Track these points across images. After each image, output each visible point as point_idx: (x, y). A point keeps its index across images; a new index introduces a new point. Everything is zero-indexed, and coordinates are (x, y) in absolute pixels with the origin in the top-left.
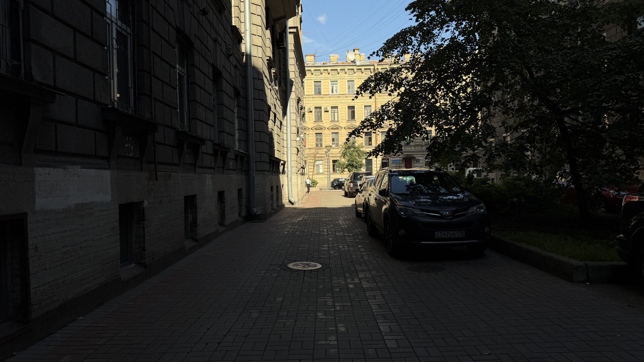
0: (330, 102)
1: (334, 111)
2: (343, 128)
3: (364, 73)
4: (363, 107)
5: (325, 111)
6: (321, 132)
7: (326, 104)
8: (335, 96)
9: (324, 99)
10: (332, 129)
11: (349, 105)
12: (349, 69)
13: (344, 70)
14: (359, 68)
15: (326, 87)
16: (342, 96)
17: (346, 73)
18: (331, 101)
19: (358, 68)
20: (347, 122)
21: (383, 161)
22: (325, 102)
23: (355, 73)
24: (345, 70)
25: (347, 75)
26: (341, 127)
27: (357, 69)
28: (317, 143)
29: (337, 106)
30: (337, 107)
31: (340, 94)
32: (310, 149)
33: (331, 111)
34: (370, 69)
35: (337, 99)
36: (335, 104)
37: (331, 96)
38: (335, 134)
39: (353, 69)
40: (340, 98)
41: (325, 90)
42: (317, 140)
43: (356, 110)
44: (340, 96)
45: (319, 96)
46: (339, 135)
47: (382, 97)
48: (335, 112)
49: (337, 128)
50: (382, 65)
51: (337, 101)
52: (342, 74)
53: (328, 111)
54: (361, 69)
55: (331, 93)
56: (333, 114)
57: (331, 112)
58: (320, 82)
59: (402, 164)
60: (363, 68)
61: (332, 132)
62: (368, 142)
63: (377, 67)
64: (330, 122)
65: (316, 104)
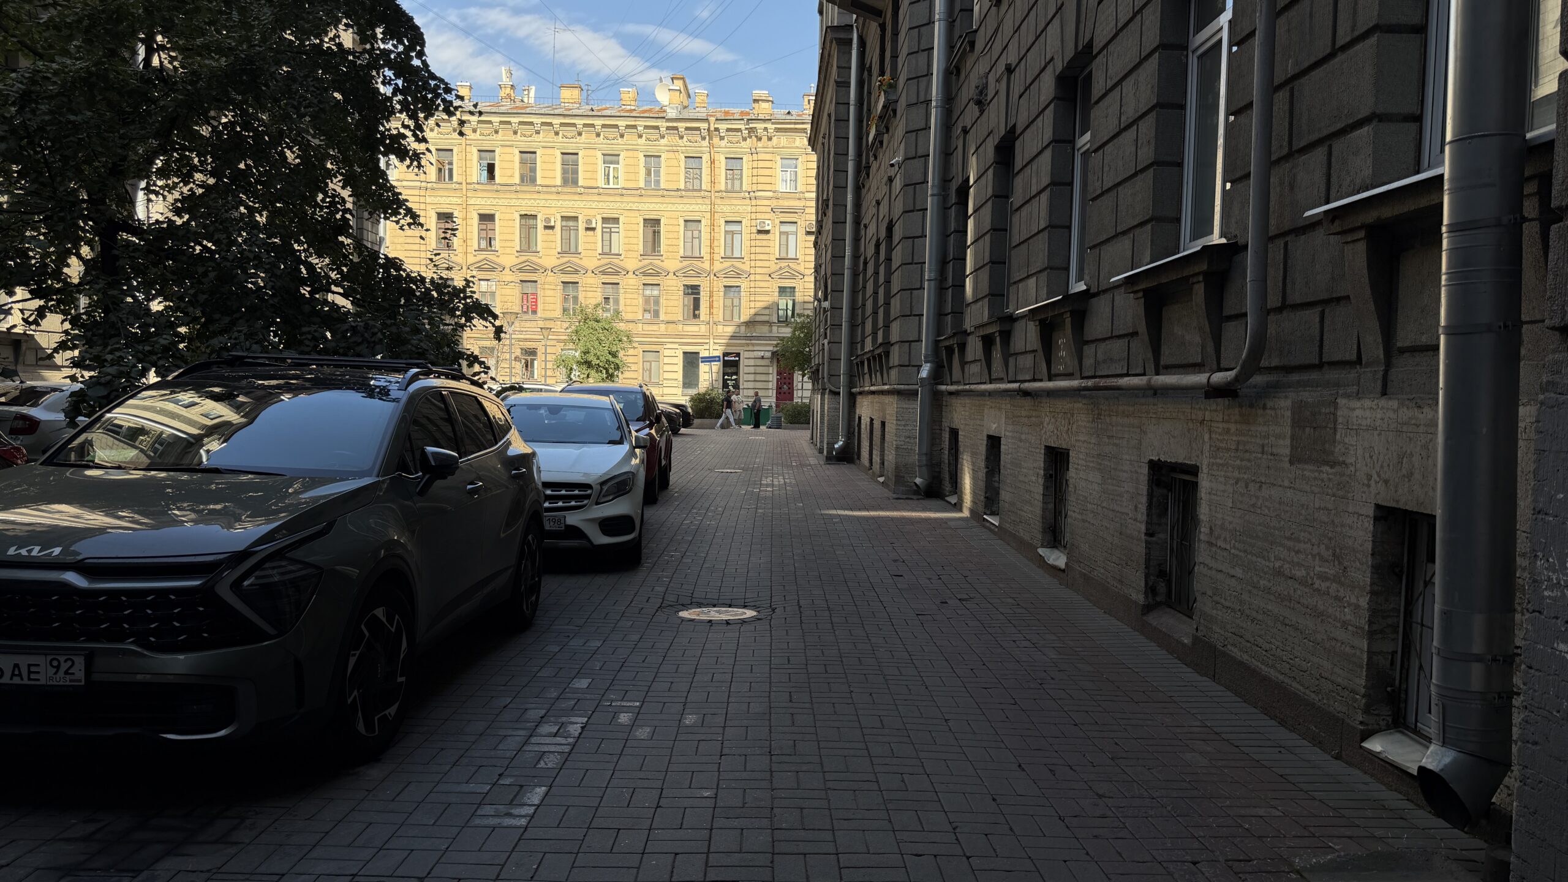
0: (601, 205)
1: (610, 228)
2: (631, 273)
3: (685, 138)
4: (682, 223)
5: (588, 229)
6: (577, 280)
7: (590, 209)
8: (611, 191)
9: (584, 197)
10: (604, 273)
11: (647, 217)
12: (646, 127)
13: (635, 127)
14: (675, 124)
15: (591, 168)
16: (629, 192)
17: (640, 136)
18: (601, 203)
19: (671, 124)
20: (640, 258)
21: (726, 358)
22: (588, 205)
23: (663, 137)
24: (639, 128)
25: (642, 141)
26: (624, 270)
27: (668, 128)
28: (566, 305)
29: (616, 216)
30: (616, 220)
31: (626, 186)
32: (546, 319)
33: (603, 228)
34: (698, 129)
35: (618, 199)
36: (611, 211)
37: (601, 190)
38: (610, 286)
39: (657, 128)
40: (625, 199)
41: (589, 175)
42: (566, 299)
43: (663, 229)
44: (624, 192)
45: (573, 190)
46: (622, 291)
47: (727, 202)
48: (611, 232)
49: (617, 273)
50: (729, 122)
51: (617, 205)
52: (630, 138)
53: (593, 229)
54: (676, 128)
55: (601, 183)
56: (607, 236)
57: (603, 232)
58: (577, 154)
59: (771, 368)
60: (682, 125)
61: (604, 281)
62: (692, 311)
63: (716, 126)
64: (599, 257)
65: (564, 210)
